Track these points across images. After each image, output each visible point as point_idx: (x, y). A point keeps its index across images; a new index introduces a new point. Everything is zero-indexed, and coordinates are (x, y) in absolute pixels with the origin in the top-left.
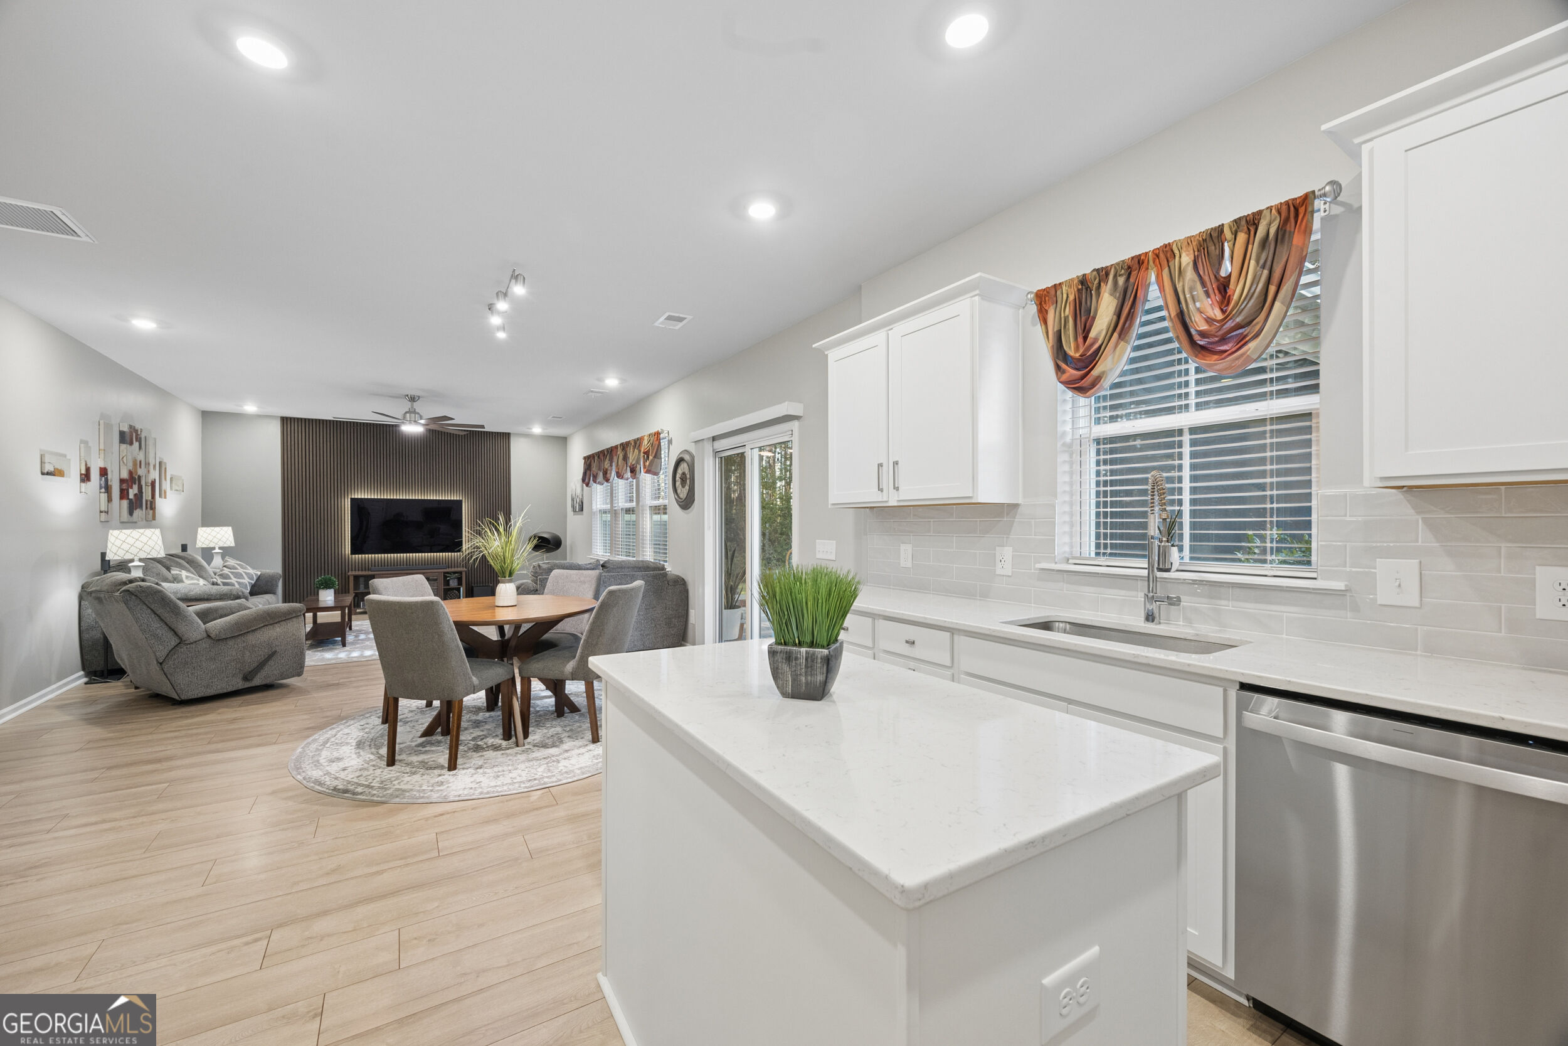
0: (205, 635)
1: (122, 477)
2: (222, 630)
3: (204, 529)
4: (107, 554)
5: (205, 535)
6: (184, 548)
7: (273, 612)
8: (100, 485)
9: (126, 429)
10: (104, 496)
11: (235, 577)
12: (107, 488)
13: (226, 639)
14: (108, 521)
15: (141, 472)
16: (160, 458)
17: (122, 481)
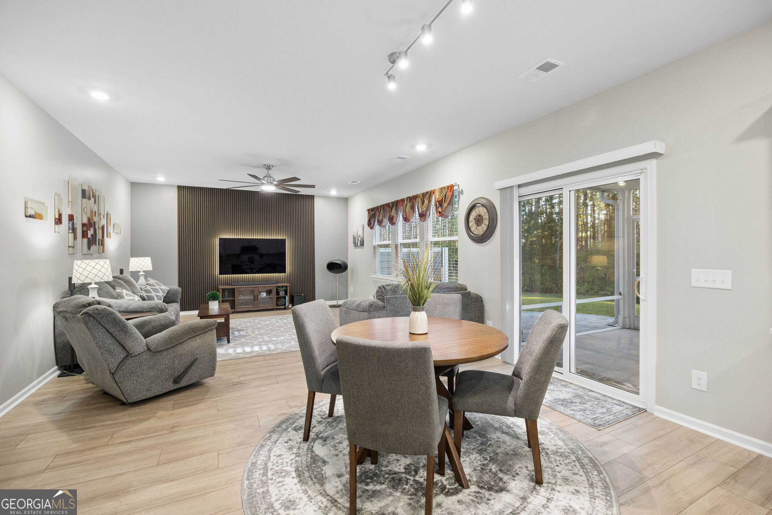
0: (146, 348)
1: (83, 222)
2: (159, 344)
3: (134, 258)
4: (73, 278)
5: (135, 263)
6: (122, 272)
7: (195, 327)
8: (69, 227)
9: (86, 188)
10: (71, 235)
11: (154, 292)
12: (74, 230)
13: (161, 351)
14: (74, 254)
15: (95, 219)
16: (107, 211)
17: (83, 225)
